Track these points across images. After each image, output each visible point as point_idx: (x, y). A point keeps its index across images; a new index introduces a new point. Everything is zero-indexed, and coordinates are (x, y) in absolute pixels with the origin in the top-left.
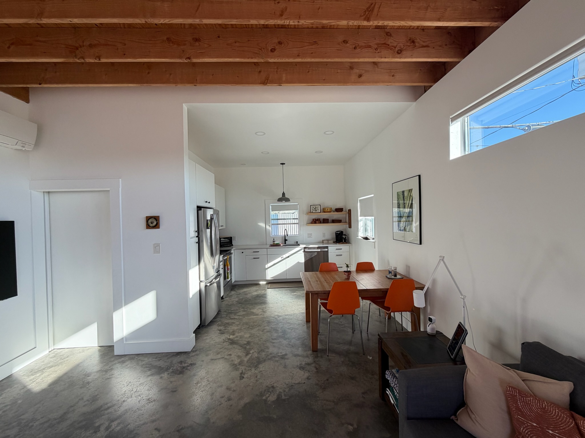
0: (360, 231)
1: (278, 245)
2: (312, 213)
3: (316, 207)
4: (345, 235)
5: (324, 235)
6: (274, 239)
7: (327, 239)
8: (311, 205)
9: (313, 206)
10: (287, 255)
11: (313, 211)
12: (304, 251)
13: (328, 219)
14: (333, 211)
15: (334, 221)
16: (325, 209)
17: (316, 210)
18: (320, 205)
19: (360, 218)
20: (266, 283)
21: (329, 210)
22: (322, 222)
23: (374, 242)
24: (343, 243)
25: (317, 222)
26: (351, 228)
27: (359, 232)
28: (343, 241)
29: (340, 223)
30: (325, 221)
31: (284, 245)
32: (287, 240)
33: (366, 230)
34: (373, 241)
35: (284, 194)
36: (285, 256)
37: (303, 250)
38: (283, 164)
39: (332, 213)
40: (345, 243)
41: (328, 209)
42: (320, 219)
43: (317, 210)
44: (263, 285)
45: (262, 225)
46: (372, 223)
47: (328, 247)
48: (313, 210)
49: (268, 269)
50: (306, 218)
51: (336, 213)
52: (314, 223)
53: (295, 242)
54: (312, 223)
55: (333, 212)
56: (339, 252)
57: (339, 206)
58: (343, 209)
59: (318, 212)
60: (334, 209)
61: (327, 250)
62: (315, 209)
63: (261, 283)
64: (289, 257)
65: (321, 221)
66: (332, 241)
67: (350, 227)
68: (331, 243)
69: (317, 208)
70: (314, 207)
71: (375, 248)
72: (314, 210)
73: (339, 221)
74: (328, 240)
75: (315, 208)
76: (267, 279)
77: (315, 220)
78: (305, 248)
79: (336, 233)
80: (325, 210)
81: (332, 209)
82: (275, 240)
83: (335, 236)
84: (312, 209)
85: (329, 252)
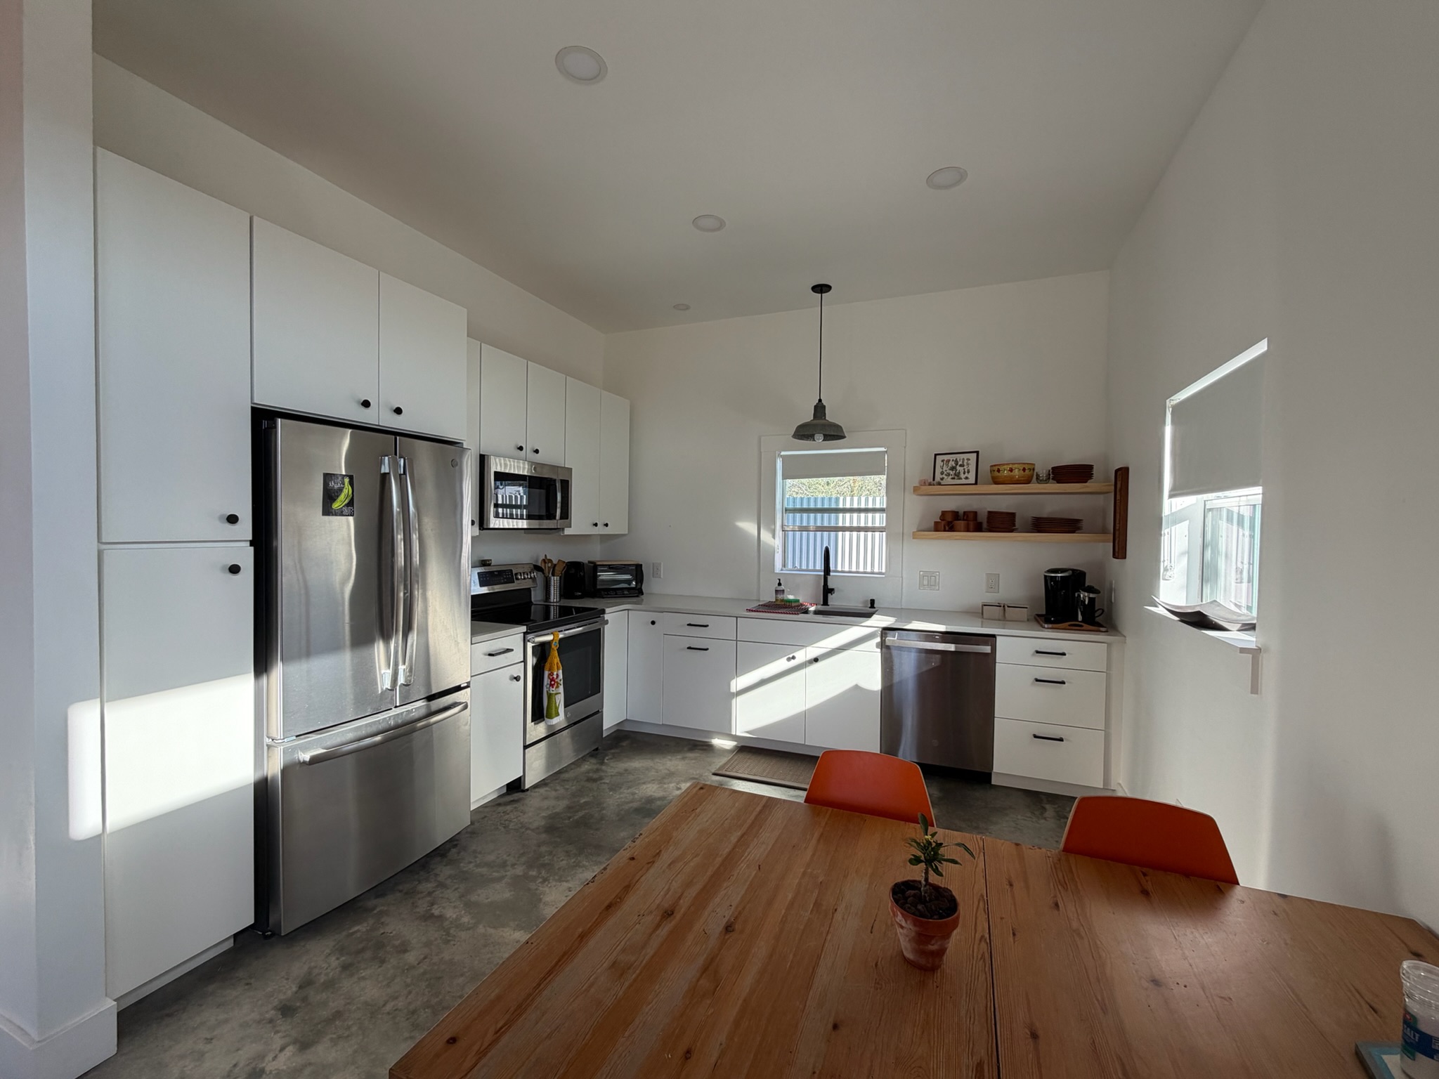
0: (1169, 574)
1: (795, 608)
2: (939, 484)
3: (956, 462)
4: (1090, 590)
5: (993, 582)
6: (780, 584)
7: (1002, 603)
8: (936, 455)
9: (946, 457)
10: (812, 652)
11: (942, 479)
12: (883, 646)
13: (1013, 515)
14: (1038, 475)
15: (1041, 525)
16: (999, 471)
17: (957, 475)
18: (977, 452)
19: (1171, 505)
20: (736, 746)
21: (1016, 473)
22: (985, 525)
23: (1256, 653)
24: (1077, 627)
25: (961, 523)
26: (1125, 557)
27: (1162, 582)
28: (1080, 618)
29: (1073, 532)
30: (1000, 523)
31: (820, 608)
32: (832, 591)
33: (1206, 574)
34: (1249, 640)
35: (820, 409)
36: (802, 656)
37: (878, 639)
38: (821, 289)
39: (1034, 487)
40: (1086, 626)
41: (1011, 470)
42: (975, 513)
43: (962, 476)
44: (724, 752)
45: (749, 527)
46: (1252, 537)
47: (994, 636)
48: (942, 473)
49: (740, 699)
50: (917, 508)
51: (1054, 487)
52: (945, 531)
53: (865, 602)
54: (937, 528)
55: (1039, 480)
56: (1049, 667)
57: (1070, 458)
58: (1091, 467)
59: (967, 482)
60: (1042, 469)
61: (987, 649)
62: (953, 468)
63: (718, 742)
64: (816, 660)
65: (980, 524)
66: (1024, 613)
67: (1120, 551)
68: (1016, 622)
69: (962, 466)
70: (948, 461)
71: (1255, 689)
72: (948, 475)
73: (1069, 525)
74: (1003, 607)
75: (953, 464)
76: (734, 733)
77: (949, 518)
78: (886, 630)
79: (1045, 576)
80: (996, 474)
81: (1034, 469)
82: (782, 587)
83: (1042, 591)
84: (938, 470)
85: (998, 659)
